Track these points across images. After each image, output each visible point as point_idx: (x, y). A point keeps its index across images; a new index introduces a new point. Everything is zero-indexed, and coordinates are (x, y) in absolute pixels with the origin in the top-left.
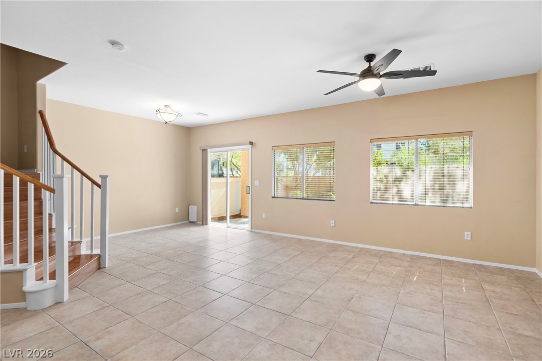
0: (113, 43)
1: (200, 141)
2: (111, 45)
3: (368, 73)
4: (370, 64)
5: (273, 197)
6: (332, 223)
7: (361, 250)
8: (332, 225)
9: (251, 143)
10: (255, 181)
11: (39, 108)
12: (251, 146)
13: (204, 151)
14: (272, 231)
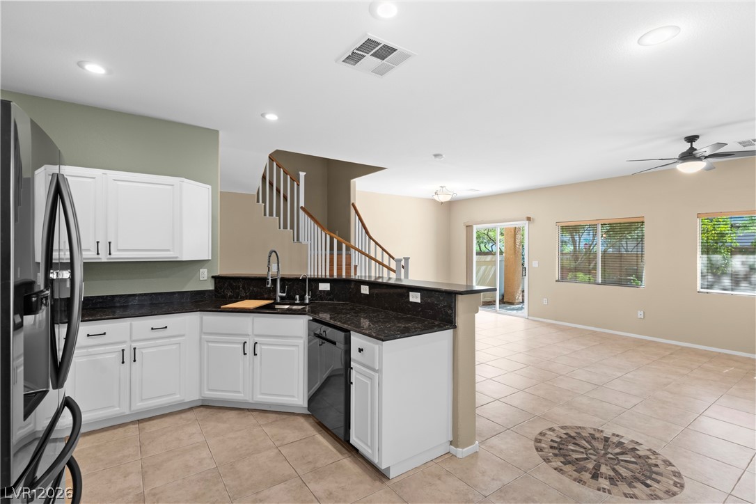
0: (436, 156)
1: (462, 217)
2: (434, 157)
3: (689, 156)
4: (692, 145)
5: (557, 281)
6: (640, 314)
7: (683, 349)
8: (639, 316)
9: (529, 219)
10: (534, 262)
11: (352, 201)
12: (527, 222)
13: (469, 227)
14: (556, 320)
